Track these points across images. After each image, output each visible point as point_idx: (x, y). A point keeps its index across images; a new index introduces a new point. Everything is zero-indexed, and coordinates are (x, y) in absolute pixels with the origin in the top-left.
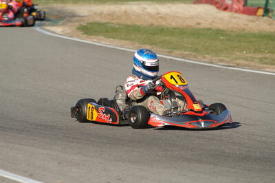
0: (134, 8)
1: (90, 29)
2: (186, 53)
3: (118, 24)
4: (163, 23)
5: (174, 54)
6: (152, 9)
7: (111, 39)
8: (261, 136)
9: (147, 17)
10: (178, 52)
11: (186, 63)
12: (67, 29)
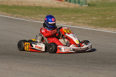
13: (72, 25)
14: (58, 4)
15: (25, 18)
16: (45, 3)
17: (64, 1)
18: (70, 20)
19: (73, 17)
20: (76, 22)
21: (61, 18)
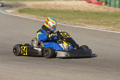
13: (112, 30)
14: (97, 8)
15: (63, 23)
16: (84, 7)
17: (103, 5)
18: (110, 25)
19: (113, 22)
20: (117, 27)
21: (100, 23)
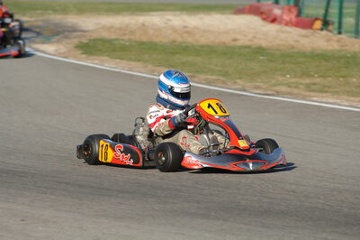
0: (155, 20)
1: (91, 47)
2: (214, 77)
3: (130, 40)
4: (190, 39)
5: (196, 80)
6: (178, 20)
7: (118, 60)
8: (291, 184)
9: (170, 32)
10: (202, 76)
11: (210, 90)
12: (62, 48)
